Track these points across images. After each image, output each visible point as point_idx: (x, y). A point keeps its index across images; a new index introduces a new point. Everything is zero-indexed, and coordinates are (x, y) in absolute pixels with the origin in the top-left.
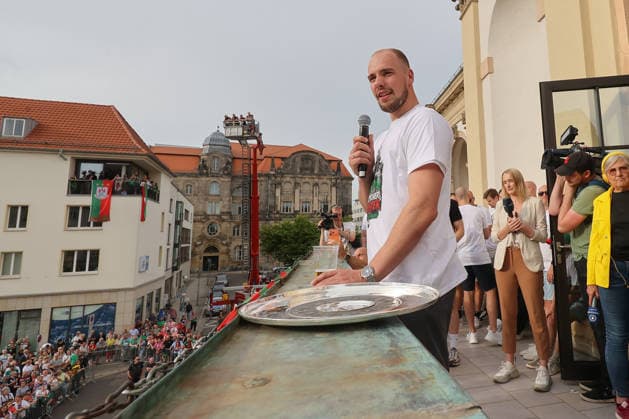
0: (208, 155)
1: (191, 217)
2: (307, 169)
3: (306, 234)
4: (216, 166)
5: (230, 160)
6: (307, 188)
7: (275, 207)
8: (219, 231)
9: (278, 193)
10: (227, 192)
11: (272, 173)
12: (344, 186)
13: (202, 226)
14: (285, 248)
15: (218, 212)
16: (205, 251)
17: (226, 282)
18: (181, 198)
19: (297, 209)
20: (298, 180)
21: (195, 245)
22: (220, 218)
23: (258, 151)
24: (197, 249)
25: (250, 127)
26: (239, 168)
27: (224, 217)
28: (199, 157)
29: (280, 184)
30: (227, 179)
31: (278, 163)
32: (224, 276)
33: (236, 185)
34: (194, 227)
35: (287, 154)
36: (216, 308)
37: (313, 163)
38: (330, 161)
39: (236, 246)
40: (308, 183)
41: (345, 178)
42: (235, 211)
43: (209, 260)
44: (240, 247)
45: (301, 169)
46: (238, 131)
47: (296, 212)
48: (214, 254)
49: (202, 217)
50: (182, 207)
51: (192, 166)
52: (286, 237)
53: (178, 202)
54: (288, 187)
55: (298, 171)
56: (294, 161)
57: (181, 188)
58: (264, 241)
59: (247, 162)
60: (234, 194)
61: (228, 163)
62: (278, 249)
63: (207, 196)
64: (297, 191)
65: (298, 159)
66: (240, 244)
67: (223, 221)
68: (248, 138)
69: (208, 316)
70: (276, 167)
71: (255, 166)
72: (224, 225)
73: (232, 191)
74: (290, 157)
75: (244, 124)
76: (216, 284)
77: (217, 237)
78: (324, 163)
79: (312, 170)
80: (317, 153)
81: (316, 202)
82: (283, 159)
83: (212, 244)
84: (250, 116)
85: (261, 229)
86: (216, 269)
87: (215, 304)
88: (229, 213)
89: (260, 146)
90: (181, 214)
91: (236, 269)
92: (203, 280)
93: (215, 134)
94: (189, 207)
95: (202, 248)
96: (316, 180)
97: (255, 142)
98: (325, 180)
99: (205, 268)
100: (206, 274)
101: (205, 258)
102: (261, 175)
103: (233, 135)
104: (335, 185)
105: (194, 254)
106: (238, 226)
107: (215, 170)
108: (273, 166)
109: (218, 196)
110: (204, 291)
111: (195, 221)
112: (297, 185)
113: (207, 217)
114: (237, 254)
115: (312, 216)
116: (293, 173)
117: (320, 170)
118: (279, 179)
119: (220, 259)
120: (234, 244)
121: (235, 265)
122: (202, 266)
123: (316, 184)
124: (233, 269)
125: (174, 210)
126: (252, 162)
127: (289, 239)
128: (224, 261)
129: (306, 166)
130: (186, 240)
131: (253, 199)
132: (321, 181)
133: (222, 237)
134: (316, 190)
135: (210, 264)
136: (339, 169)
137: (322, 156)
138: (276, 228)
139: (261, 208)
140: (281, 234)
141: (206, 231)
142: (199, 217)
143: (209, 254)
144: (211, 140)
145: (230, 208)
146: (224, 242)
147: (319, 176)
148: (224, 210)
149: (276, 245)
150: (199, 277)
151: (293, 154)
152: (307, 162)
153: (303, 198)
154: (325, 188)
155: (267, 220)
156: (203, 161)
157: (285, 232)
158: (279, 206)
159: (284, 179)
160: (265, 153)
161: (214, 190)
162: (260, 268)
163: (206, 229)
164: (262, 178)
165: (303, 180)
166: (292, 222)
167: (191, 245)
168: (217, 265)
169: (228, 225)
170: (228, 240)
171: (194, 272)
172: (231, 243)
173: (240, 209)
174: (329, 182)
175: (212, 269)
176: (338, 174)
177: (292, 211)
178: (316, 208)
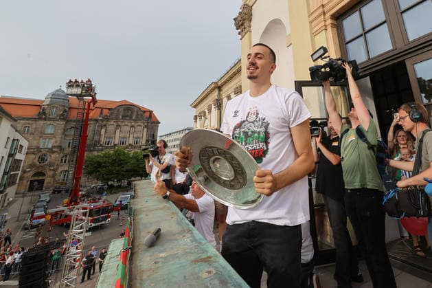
0: (48, 105)
1: (24, 151)
2: (127, 116)
3: (122, 160)
4: (54, 113)
5: (67, 109)
6: (126, 129)
7: (99, 141)
8: (49, 159)
9: (103, 131)
10: (60, 131)
11: (100, 118)
12: (153, 128)
13: (33, 156)
14: (103, 171)
15: (50, 146)
16: (33, 176)
17: (48, 199)
18: (18, 136)
19: (116, 143)
20: (120, 123)
21: (24, 172)
22: (51, 151)
23: (92, 104)
24: (25, 175)
25: (88, 88)
26: (74, 115)
27: (55, 150)
28: (40, 106)
29: (105, 126)
30: (62, 123)
31: (106, 112)
33: (69, 126)
34: (26, 157)
35: (113, 106)
36: (35, 222)
37: (132, 112)
38: (145, 111)
40: (127, 125)
41: (155, 123)
42: (65, 145)
43: (36, 183)
44: (66, 171)
45: (123, 116)
46: (78, 91)
47: (115, 145)
48: (41, 178)
50: (17, 143)
51: (33, 112)
52: (105, 163)
53: (14, 140)
54: (111, 128)
55: (121, 117)
56: (118, 111)
57: (19, 129)
58: (87, 166)
59: (80, 111)
60: (66, 133)
61: (65, 111)
62: (98, 171)
63: (42, 134)
64: (118, 131)
65: (121, 110)
66: (66, 169)
67: (54, 152)
68: (85, 96)
69: (26, 229)
70: (104, 114)
71: (88, 114)
72: (53, 156)
73: (65, 131)
74: (115, 108)
75: (84, 86)
76: (39, 202)
77: (47, 165)
78: (140, 113)
79: (131, 117)
80: (136, 106)
81: (131, 138)
82: (110, 109)
83: (40, 170)
84: (89, 81)
85: (85, 158)
86: (42, 189)
88: (60, 147)
89: (94, 101)
90: (16, 149)
92: (27, 199)
93: (57, 91)
94: (25, 143)
95: (31, 173)
96: (133, 124)
97: (91, 98)
98: (139, 124)
99: (31, 188)
100: (31, 193)
101: (32, 182)
102: (91, 120)
103: (73, 93)
104: (146, 127)
105: (21, 179)
106: (66, 156)
107: (53, 115)
109: (53, 134)
110: (25, 208)
111: (27, 153)
112: (118, 126)
113: (39, 149)
114: (62, 177)
115: (127, 147)
116: (117, 119)
117: (137, 117)
118: (104, 122)
119: (46, 181)
120: (61, 169)
122: (27, 188)
123: (133, 126)
125: (9, 146)
126: (86, 111)
127: (108, 165)
128: (49, 183)
129: (127, 114)
130: (17, 169)
131: (83, 136)
132: (136, 124)
133: (50, 165)
134: (132, 130)
135: (36, 185)
136: (150, 116)
137: (139, 108)
138: (98, 156)
139: (88, 142)
140: (101, 161)
141: (36, 161)
142: (32, 150)
143: (36, 178)
144: (53, 95)
145: (61, 142)
146: (52, 168)
147: (135, 121)
148: (55, 145)
149: (96, 169)
150: (23, 197)
151: (118, 106)
152: (128, 112)
153: (122, 135)
154: (139, 129)
155: (91, 151)
156: (44, 109)
157: (105, 159)
158: (103, 140)
159: (110, 123)
160: (97, 105)
161: (50, 130)
162: (81, 186)
163: (37, 159)
164: (92, 122)
165: (123, 124)
166: (111, 152)
167: (20, 172)
168: (42, 186)
169: (57, 156)
170: (56, 167)
171: (19, 194)
172: (57, 169)
173: (70, 143)
174: (142, 125)
175: (38, 189)
176: (150, 121)
177: (112, 145)
178: (130, 143)
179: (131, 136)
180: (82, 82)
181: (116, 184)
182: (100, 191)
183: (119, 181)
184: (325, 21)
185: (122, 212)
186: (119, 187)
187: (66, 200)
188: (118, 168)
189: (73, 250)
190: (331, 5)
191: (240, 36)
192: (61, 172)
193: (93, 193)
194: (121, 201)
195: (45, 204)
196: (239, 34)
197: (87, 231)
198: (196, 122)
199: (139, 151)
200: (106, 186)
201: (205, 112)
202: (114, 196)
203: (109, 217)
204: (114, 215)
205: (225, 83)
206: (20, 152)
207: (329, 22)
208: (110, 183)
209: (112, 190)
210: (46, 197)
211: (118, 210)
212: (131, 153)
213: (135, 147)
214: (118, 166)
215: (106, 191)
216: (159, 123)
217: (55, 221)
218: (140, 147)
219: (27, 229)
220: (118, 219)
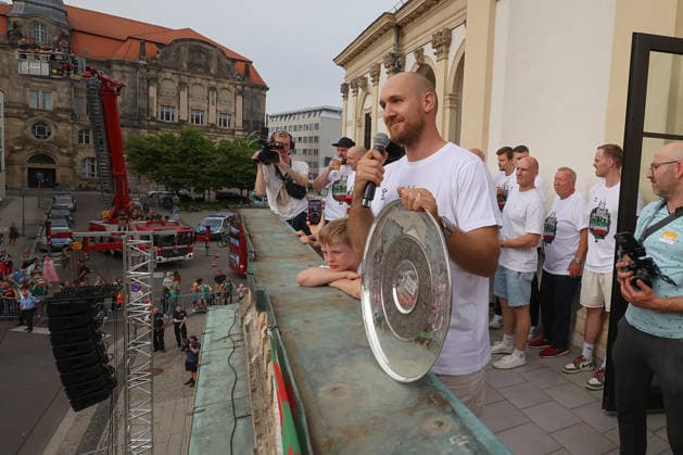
0: (23, 17)
2: (200, 66)
3: (201, 154)
5: (67, 33)
6: (199, 91)
7: (149, 110)
8: (53, 131)
9: (153, 91)
11: (142, 62)
12: (254, 97)
13: (22, 124)
14: (165, 168)
15: (49, 107)
16: (31, 161)
17: (71, 206)
19: (183, 117)
20: (185, 79)
21: (11, 150)
22: (53, 114)
24: (16, 157)
27: (62, 115)
28: (6, 17)
29: (156, 80)
31: (151, 50)
32: (68, 197)
34: (6, 124)
35: (168, 41)
36: (57, 242)
37: (209, 58)
38: (234, 60)
39: (85, 158)
40: (201, 85)
41: (257, 87)
42: (80, 108)
43: (39, 174)
44: (93, 160)
45: (188, 64)
47: (182, 122)
48: (47, 166)
49: (21, 111)
52: (167, 154)
54: (169, 86)
55: (185, 66)
56: (178, 51)
58: (132, 156)
61: (63, 36)
62: (156, 168)
63: (27, 81)
64: (183, 94)
65: (184, 49)
66: (93, 155)
67: (60, 120)
70: (148, 55)
72: (61, 127)
74: (171, 44)
76: (53, 208)
78: (224, 61)
79: (207, 68)
80: (214, 45)
81: (212, 111)
82: (160, 45)
83: (41, 151)
85: (125, 139)
86: (53, 187)
87: (54, 236)
88: (68, 111)
91: (87, 189)
92: (31, 201)
95: (24, 156)
96: (213, 83)
98: (226, 85)
99: (33, 182)
100: (34, 191)
101: (32, 171)
104: (240, 93)
105: (9, 163)
106: (87, 131)
111: (6, 116)
112: (182, 85)
113: (30, 112)
114: (87, 170)
115: (207, 129)
116: (177, 69)
117: (220, 69)
118: (153, 73)
119: (58, 174)
120: (81, 155)
121: (84, 184)
122: (26, 180)
123: (213, 89)
124: (80, 188)
127: (174, 158)
128: (63, 177)
129: (197, 61)
132: (221, 85)
133: (60, 144)
134: (213, 96)
135: (42, 177)
136: (247, 73)
137: (222, 51)
138: (151, 140)
140: (159, 149)
141: (29, 131)
142: (15, 111)
143: (38, 165)
145: (71, 104)
146: (65, 151)
147: (217, 77)
148: (60, 106)
149: (152, 163)
150: (22, 196)
151: (176, 41)
152: (198, 56)
153: (193, 104)
154: (225, 95)
155: (136, 127)
156: (15, 26)
157: (166, 147)
158: (156, 111)
162: (130, 191)
163: (29, 129)
165: (193, 81)
166: (176, 135)
168: (54, 181)
169: (70, 128)
170: (71, 149)
171: (12, 189)
172: (75, 153)
174: (232, 89)
175: (45, 185)
176: (244, 79)
177: (176, 120)
178: (212, 121)
179: (212, 109)
181: (194, 196)
182: (167, 204)
183: (200, 190)
185: (213, 245)
186: (201, 201)
187: (107, 213)
188: (193, 167)
192: (84, 161)
193: (153, 205)
194: (208, 227)
195: (67, 213)
197: (155, 269)
198: (346, 97)
199: (232, 140)
200: (177, 197)
201: (365, 79)
202: (195, 216)
203: (190, 250)
204: (199, 247)
205: (411, 19)
208: (182, 192)
212: (217, 142)
213: (223, 132)
214: (195, 163)
215: (179, 206)
216: (268, 89)
218: (233, 133)
219: (46, 251)
220: (207, 255)
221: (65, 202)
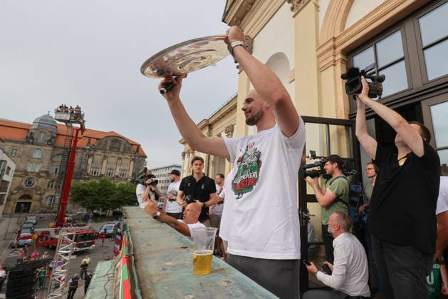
0: (36, 129)
1: (12, 172)
2: (115, 148)
3: (108, 190)
4: (42, 138)
5: (55, 135)
6: (112, 160)
7: (86, 170)
8: (35, 184)
9: (90, 160)
10: (48, 157)
11: (88, 147)
12: (140, 161)
13: (21, 179)
14: (89, 199)
15: (37, 170)
16: (20, 198)
17: (34, 221)
18: (5, 157)
19: (103, 173)
20: (107, 154)
21: (11, 193)
22: (38, 175)
23: (80, 132)
24: (13, 197)
25: (77, 115)
26: (61, 142)
27: (42, 174)
28: (28, 130)
29: (92, 155)
30: (50, 148)
31: (93, 141)
33: (56, 152)
34: (13, 180)
35: (101, 137)
36: (22, 242)
37: (120, 144)
38: (133, 145)
39: (48, 195)
40: (114, 157)
41: (142, 156)
42: (52, 171)
44: (52, 196)
45: (110, 148)
46: (67, 117)
47: (102, 175)
48: (27, 201)
49: (21, 173)
50: (5, 165)
51: (21, 135)
52: (91, 191)
53: (1, 161)
54: (98, 158)
55: (108, 148)
56: (106, 141)
57: (6, 150)
58: (73, 193)
59: (68, 138)
60: (54, 159)
61: (53, 137)
62: (84, 199)
63: (29, 158)
64: (105, 162)
65: (109, 141)
66: (53, 194)
67: (41, 177)
68: (73, 122)
70: (91, 144)
71: (76, 141)
72: (40, 180)
73: (52, 157)
74: (103, 139)
75: (73, 112)
76: (25, 223)
77: (34, 189)
78: (127, 145)
79: (119, 149)
80: (124, 138)
81: (118, 169)
82: (97, 139)
83: (27, 193)
84: (78, 108)
85: (72, 185)
86: (28, 212)
88: (47, 172)
89: (82, 129)
90: (3, 170)
91: (45, 212)
92: (14, 220)
93: (45, 116)
94: (13, 166)
95: (18, 196)
96: (120, 156)
97: (79, 126)
98: (126, 156)
100: (18, 215)
101: (19, 204)
102: (79, 148)
103: (61, 118)
104: (133, 160)
105: (9, 200)
106: (53, 182)
107: (41, 140)
108: (89, 143)
109: (40, 159)
111: (14, 176)
112: (105, 157)
113: (26, 173)
114: (48, 202)
115: (113, 179)
116: (104, 150)
117: (125, 149)
118: (92, 152)
119: (32, 204)
121: (45, 209)
122: (14, 209)
123: (120, 158)
124: (42, 212)
126: (74, 139)
127: (94, 193)
128: (34, 206)
129: (114, 146)
130: (4, 190)
131: (70, 164)
132: (124, 157)
133: (37, 189)
134: (119, 162)
135: (23, 207)
136: (138, 150)
137: (127, 141)
138: (84, 185)
139: (75, 170)
140: (87, 189)
141: (23, 184)
142: (19, 173)
143: (23, 201)
144: (41, 120)
145: (48, 168)
146: (39, 192)
147: (123, 153)
148: (43, 170)
149: (82, 196)
150: (10, 217)
151: (106, 137)
152: (116, 144)
153: (109, 166)
154: (126, 161)
155: (78, 179)
156: (31, 134)
157: (91, 188)
158: (90, 170)
159: (96, 153)
160: (85, 134)
161: (37, 155)
162: (67, 212)
163: (24, 182)
164: (79, 151)
165: (111, 155)
166: (98, 182)
167: (7, 193)
168: (29, 209)
169: (44, 180)
170: (42, 191)
171: (6, 214)
172: (44, 193)
173: (57, 169)
174: (130, 158)
175: (24, 211)
176: (136, 153)
177: (99, 174)
178: (117, 174)
180: (71, 108)
181: (101, 213)
182: (86, 219)
183: (104, 210)
184: (335, 56)
185: (106, 240)
186: (104, 216)
187: (52, 224)
188: (104, 198)
189: (59, 269)
190: (343, 38)
191: (238, 70)
192: (48, 197)
193: (78, 219)
194: (105, 230)
195: (31, 225)
196: (238, 67)
197: (72, 254)
198: (184, 158)
199: (125, 183)
200: (92, 214)
202: (99, 225)
203: (93, 243)
204: (98, 242)
205: (216, 121)
206: (8, 173)
207: (339, 56)
208: (95, 211)
209: (96, 218)
210: (33, 219)
211: (102, 238)
212: (118, 185)
213: (121, 179)
214: (105, 195)
215: (91, 218)
216: (146, 157)
217: (40, 242)
218: (127, 179)
219: (14, 248)
220: (102, 246)
221: (32, 219)
